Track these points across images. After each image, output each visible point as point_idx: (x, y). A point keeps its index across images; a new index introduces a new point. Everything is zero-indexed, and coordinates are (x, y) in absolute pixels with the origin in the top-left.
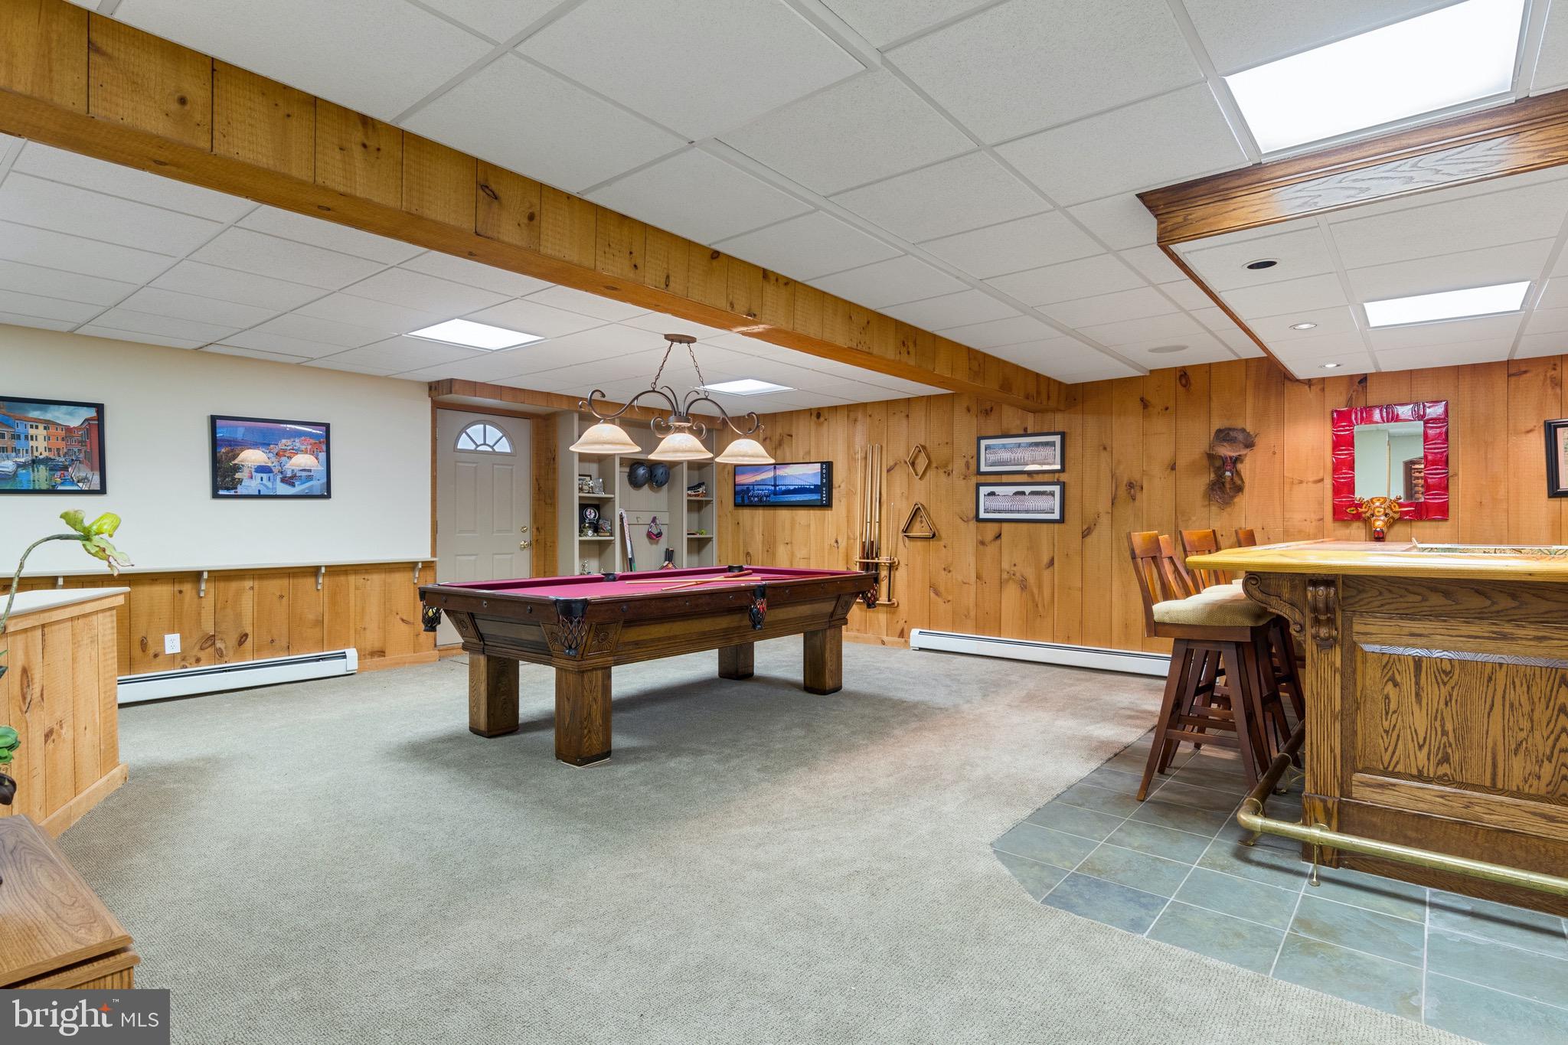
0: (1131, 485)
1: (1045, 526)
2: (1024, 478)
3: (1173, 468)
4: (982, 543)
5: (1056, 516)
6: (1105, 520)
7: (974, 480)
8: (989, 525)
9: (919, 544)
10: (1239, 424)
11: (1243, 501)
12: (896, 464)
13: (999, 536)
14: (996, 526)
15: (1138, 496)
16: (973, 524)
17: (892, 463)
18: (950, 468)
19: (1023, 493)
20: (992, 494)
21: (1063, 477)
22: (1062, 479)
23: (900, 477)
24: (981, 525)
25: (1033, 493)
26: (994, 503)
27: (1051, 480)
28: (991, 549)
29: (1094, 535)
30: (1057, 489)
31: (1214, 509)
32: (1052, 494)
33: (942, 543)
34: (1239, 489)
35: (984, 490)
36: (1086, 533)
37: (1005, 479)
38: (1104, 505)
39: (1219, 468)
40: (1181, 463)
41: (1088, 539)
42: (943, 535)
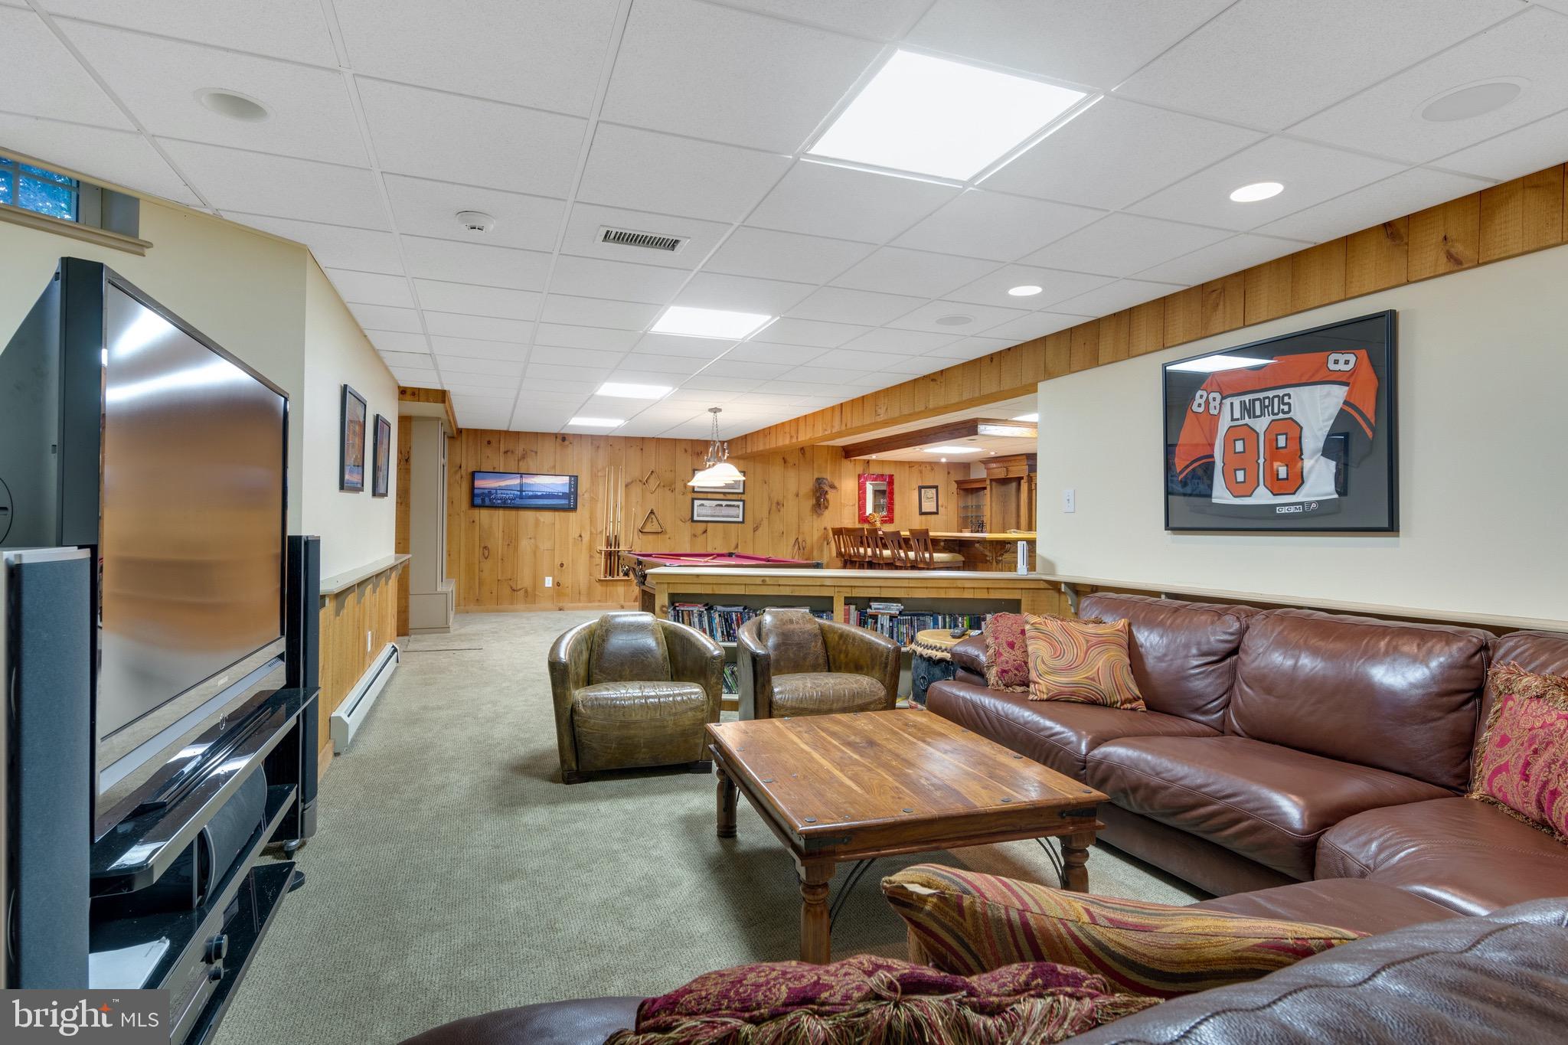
0: (778, 504)
1: (733, 525)
2: (721, 496)
3: (797, 495)
4: (695, 536)
5: (740, 519)
6: (765, 522)
7: (690, 496)
8: (699, 524)
9: (651, 537)
10: (825, 477)
11: (827, 513)
12: (632, 482)
13: (705, 532)
14: (704, 524)
15: (782, 509)
16: (689, 523)
17: (629, 480)
18: (673, 487)
19: (721, 505)
20: (702, 505)
21: (743, 497)
22: (743, 499)
23: (637, 490)
24: (694, 524)
25: (727, 506)
26: (704, 511)
27: (736, 498)
28: (701, 539)
29: (760, 529)
30: (741, 504)
31: (815, 517)
32: (738, 506)
33: (668, 536)
34: (827, 508)
35: (697, 503)
36: (755, 529)
37: (710, 496)
38: (765, 514)
39: (818, 497)
40: (801, 494)
41: (757, 533)
42: (668, 531)
